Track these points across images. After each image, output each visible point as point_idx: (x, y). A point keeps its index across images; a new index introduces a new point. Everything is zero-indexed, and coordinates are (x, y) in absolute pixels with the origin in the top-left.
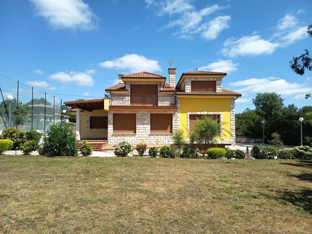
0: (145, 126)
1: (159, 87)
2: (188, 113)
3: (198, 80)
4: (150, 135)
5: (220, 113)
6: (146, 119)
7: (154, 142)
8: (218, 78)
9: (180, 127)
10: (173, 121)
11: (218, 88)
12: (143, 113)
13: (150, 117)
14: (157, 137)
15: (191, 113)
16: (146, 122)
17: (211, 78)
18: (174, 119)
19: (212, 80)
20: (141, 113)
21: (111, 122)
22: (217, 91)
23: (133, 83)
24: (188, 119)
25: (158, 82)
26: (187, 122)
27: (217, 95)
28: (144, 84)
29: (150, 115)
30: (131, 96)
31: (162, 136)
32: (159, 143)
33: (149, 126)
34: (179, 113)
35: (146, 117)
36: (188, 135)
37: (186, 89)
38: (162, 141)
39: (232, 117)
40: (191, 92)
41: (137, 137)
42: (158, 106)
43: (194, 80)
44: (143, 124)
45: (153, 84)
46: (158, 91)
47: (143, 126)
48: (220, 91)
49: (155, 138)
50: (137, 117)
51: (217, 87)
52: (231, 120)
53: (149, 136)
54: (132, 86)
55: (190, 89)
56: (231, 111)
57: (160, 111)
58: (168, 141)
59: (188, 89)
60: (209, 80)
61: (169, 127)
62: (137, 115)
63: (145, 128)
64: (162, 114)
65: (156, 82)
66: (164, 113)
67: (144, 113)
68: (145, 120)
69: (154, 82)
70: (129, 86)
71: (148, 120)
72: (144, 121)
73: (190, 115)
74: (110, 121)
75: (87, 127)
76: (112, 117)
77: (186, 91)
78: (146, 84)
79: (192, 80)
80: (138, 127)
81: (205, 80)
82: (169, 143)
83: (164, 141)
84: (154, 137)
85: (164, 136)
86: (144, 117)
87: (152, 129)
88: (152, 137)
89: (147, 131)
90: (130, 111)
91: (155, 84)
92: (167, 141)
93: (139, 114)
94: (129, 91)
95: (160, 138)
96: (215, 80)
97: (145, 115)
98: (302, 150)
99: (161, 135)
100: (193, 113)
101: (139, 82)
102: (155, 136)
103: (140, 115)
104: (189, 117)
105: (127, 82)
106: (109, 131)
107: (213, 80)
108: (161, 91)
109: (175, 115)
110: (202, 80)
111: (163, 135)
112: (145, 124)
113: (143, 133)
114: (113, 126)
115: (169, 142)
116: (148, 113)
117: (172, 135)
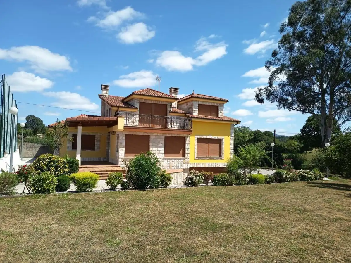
0: (159, 149)
1: (168, 107)
2: (196, 136)
3: (204, 104)
5: (222, 137)
6: (161, 142)
7: (168, 166)
8: (220, 103)
10: (186, 145)
11: (220, 114)
12: (157, 135)
13: (164, 139)
14: (171, 161)
15: (198, 137)
16: (161, 145)
17: (215, 103)
19: (215, 105)
20: (155, 135)
21: (123, 144)
22: (220, 116)
23: (143, 101)
24: (196, 142)
25: (168, 102)
26: (195, 145)
27: (219, 120)
28: (154, 103)
29: (164, 137)
30: (140, 115)
31: (175, 161)
32: (173, 168)
33: (163, 149)
35: (161, 139)
36: (195, 159)
37: (194, 111)
38: (175, 165)
39: (231, 142)
40: (198, 115)
42: (168, 128)
43: (201, 103)
44: (157, 147)
45: (163, 103)
46: (168, 112)
47: (157, 149)
48: (221, 116)
49: (169, 162)
50: (151, 139)
51: (220, 112)
52: (231, 145)
53: (163, 160)
54: (141, 104)
55: (197, 112)
56: (231, 136)
57: (174, 134)
58: (181, 165)
59: (195, 112)
60: (214, 105)
61: (182, 150)
62: (151, 137)
63: (159, 152)
64: (176, 137)
65: (166, 102)
66: (178, 136)
67: (159, 135)
69: (164, 101)
70: (138, 104)
71: (162, 143)
72: (159, 144)
73: (198, 138)
74: (121, 143)
75: (68, 147)
76: (124, 138)
77: (194, 114)
78: (156, 103)
79: (199, 103)
80: (152, 151)
81: (210, 104)
82: (182, 167)
83: (178, 165)
84: (168, 161)
85: (178, 160)
87: (166, 152)
88: (166, 161)
89: (161, 155)
90: (144, 133)
91: (165, 103)
93: (153, 135)
94: (139, 109)
95: (173, 163)
96: (218, 105)
97: (159, 137)
98: (304, 174)
99: (174, 159)
100: (201, 137)
101: (149, 100)
102: (168, 160)
103: (154, 137)
104: (196, 141)
105: (136, 99)
106: (120, 155)
107: (217, 105)
108: (170, 112)
109: (188, 138)
110: (208, 104)
111: (176, 159)
112: (159, 147)
114: (125, 149)
116: (162, 136)
117: (185, 159)
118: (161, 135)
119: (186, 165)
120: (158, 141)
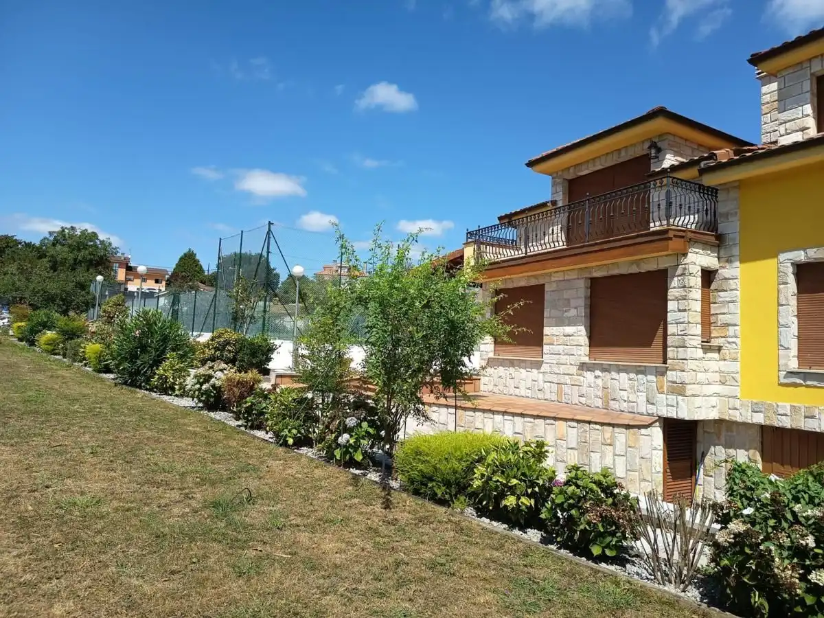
0: (569, 330)
2: (783, 257)
4: (583, 367)
6: (573, 303)
7: (597, 396)
9: (739, 333)
10: (671, 305)
12: (562, 279)
14: (607, 376)
15: (800, 256)
16: (573, 312)
18: (672, 293)
20: (556, 279)
24: (787, 290)
29: (585, 284)
31: (623, 375)
32: (615, 405)
33: (579, 328)
34: (737, 264)
35: (574, 293)
36: (783, 381)
37: (783, 132)
38: (625, 395)
41: (544, 373)
44: (561, 322)
47: (562, 328)
49: (599, 381)
50: (547, 297)
53: (580, 372)
58: (648, 400)
61: (660, 332)
62: (547, 288)
63: (568, 338)
65: (643, 142)
67: (566, 277)
68: (570, 306)
69: (634, 145)
70: (560, 189)
71: (578, 307)
72: (566, 311)
73: (804, 268)
77: (782, 141)
80: (548, 335)
82: (652, 409)
83: (633, 398)
84: (596, 377)
85: (633, 376)
86: (565, 296)
87: (596, 339)
88: (589, 376)
89: (574, 350)
90: (529, 277)
92: (642, 398)
93: (551, 283)
95: (616, 384)
97: (568, 285)
99: (620, 369)
102: (598, 373)
103: (555, 286)
109: (679, 271)
111: (626, 370)
112: (567, 321)
113: (561, 356)
115: (653, 404)
116: (578, 279)
117: (663, 374)
118: (573, 275)
119: (672, 399)
120: (566, 299)
